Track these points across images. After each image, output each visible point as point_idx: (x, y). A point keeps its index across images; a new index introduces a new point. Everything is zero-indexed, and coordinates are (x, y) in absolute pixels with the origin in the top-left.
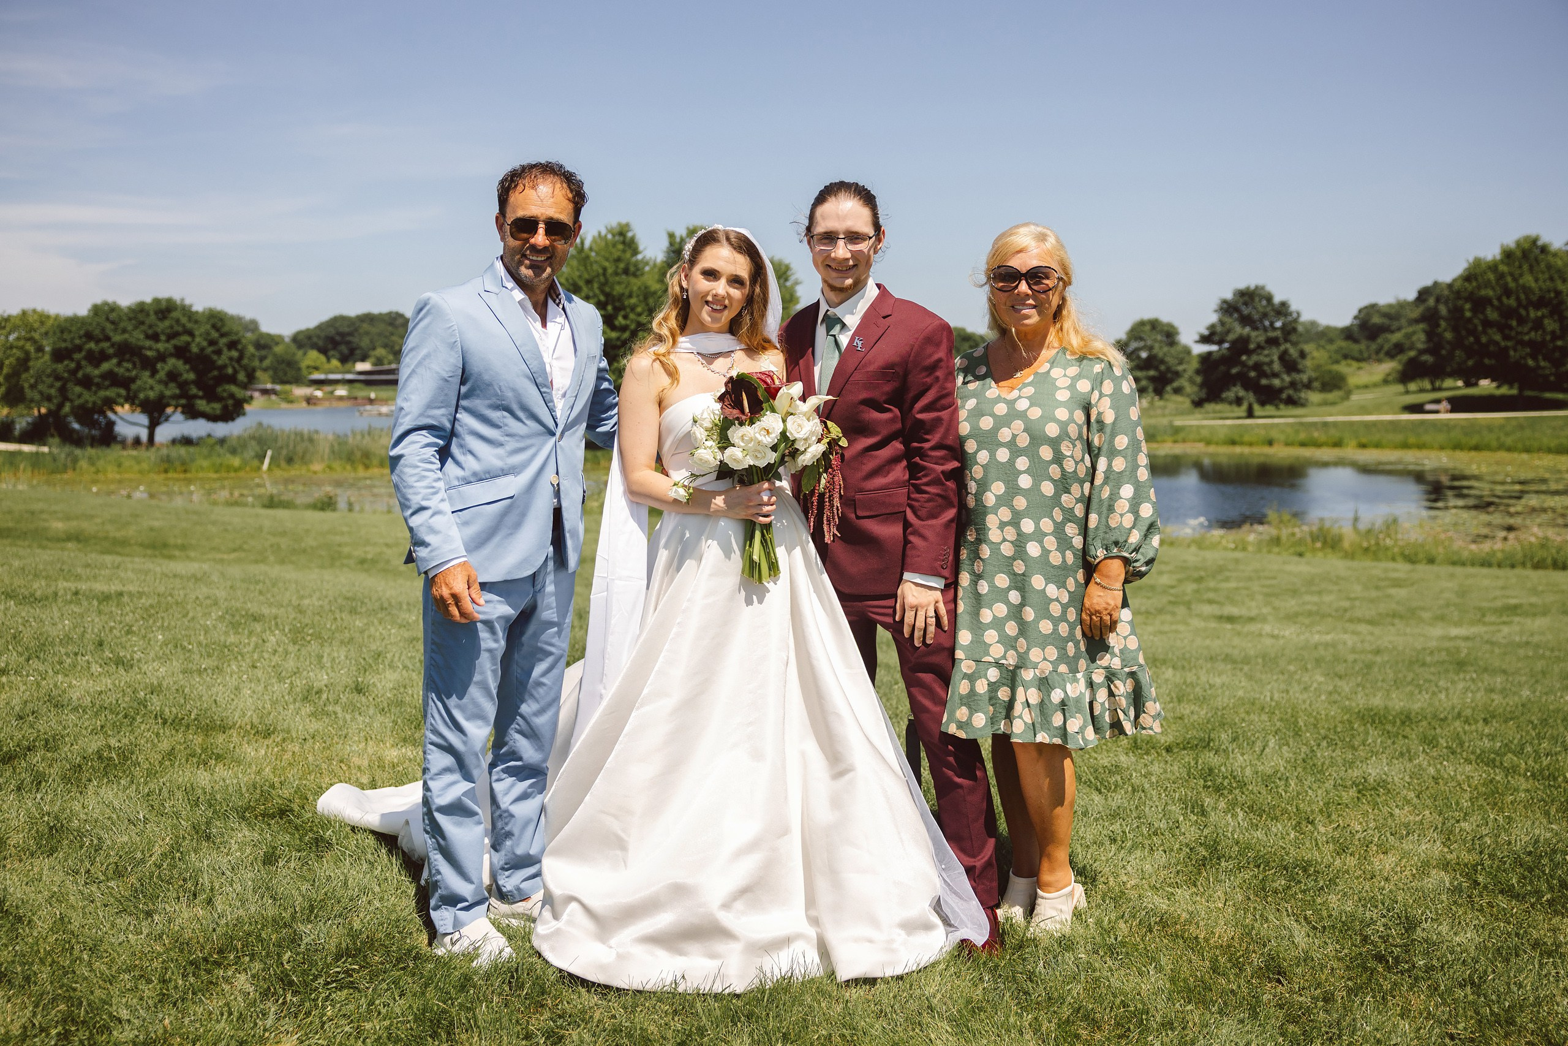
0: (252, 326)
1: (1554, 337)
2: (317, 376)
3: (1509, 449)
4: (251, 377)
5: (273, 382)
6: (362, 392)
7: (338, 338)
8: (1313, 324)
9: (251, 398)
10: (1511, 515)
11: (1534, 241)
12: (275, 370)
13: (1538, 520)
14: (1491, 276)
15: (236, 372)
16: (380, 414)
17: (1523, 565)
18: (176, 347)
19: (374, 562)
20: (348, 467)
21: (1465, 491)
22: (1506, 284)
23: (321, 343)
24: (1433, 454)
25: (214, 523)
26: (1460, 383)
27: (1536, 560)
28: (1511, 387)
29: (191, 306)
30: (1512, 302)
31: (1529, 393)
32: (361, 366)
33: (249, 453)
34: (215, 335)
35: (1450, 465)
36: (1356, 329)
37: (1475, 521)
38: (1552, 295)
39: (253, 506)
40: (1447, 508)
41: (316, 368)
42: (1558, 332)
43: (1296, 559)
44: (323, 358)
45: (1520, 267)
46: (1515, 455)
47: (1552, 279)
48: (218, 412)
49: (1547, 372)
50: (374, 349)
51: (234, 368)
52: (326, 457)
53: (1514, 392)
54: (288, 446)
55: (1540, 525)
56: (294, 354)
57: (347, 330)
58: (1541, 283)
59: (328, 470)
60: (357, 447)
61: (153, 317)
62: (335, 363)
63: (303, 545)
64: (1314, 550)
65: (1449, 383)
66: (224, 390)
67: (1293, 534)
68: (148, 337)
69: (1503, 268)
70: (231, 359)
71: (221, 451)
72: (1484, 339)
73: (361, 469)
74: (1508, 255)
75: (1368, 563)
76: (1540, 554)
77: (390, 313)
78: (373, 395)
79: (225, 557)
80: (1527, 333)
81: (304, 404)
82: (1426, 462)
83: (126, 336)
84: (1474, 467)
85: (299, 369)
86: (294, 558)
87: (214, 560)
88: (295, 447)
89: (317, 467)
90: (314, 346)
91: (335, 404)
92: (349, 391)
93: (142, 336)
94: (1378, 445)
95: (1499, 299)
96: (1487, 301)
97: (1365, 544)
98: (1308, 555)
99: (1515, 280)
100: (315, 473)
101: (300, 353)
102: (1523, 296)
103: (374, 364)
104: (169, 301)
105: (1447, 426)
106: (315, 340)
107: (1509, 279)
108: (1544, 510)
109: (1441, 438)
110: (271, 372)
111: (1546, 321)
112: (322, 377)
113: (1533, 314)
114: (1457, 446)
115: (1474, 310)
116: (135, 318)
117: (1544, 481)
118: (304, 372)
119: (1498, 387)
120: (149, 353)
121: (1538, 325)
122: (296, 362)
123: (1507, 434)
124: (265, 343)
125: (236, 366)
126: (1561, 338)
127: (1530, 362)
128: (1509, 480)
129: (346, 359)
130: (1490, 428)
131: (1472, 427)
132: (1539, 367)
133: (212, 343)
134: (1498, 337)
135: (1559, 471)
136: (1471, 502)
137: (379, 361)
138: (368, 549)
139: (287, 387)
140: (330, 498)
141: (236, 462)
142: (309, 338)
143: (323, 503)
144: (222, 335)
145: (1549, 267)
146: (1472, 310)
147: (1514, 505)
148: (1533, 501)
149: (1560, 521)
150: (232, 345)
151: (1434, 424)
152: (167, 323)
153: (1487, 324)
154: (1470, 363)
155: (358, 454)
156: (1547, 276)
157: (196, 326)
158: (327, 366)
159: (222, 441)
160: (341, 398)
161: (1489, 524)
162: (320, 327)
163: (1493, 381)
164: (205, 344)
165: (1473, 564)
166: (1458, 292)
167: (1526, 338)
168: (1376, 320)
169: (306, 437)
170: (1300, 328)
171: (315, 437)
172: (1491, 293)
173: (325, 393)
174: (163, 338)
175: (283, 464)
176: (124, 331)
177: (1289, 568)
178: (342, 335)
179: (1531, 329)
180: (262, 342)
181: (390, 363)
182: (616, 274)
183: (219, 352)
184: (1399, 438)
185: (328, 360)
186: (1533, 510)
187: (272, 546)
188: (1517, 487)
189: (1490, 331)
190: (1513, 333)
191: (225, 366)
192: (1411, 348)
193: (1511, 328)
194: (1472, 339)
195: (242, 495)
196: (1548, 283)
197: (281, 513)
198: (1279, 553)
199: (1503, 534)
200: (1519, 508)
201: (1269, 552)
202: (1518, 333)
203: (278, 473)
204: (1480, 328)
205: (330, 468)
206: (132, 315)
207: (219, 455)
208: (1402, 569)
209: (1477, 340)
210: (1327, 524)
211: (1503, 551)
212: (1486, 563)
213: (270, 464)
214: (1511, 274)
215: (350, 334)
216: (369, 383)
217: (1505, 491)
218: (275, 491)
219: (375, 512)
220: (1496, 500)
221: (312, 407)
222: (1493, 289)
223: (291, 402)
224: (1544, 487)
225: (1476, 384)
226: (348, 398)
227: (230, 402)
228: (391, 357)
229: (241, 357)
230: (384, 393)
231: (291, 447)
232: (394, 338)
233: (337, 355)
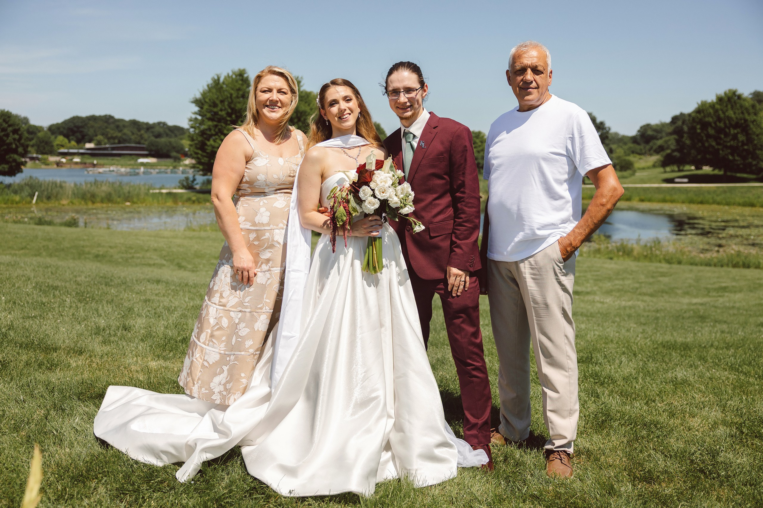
0: (25, 121)
1: (743, 144)
2: (62, 150)
3: (719, 204)
4: (25, 150)
5: (37, 153)
6: (89, 160)
7: (75, 129)
8: (616, 134)
9: (26, 162)
10: (720, 239)
11: (734, 93)
12: (38, 147)
13: (734, 242)
14: (711, 111)
15: (17, 147)
17: (728, 265)
19: (104, 256)
20: (83, 202)
21: (696, 226)
22: (719, 115)
23: (65, 132)
24: (679, 205)
25: (9, 233)
26: (693, 168)
27: (734, 262)
28: (720, 170)
30: (722, 125)
31: (729, 174)
32: (89, 145)
33: (25, 193)
34: (5, 125)
35: (688, 212)
36: (638, 137)
37: (701, 242)
38: (743, 121)
39: (29, 224)
40: (686, 235)
41: (62, 146)
42: (745, 141)
43: (609, 261)
44: (66, 140)
45: (727, 106)
46: (721, 207)
47: (743, 113)
48: (6, 170)
49: (739, 163)
50: (96, 136)
51: (16, 145)
52: (70, 196)
53: (722, 173)
54: (48, 189)
55: (735, 244)
56: (50, 138)
57: (80, 124)
58: (737, 115)
59: (71, 204)
60: (88, 191)
62: (73, 143)
63: (62, 246)
64: (618, 256)
65: (687, 167)
66: (10, 157)
67: (607, 248)
69: (718, 107)
70: (14, 139)
71: (9, 192)
72: (706, 144)
73: (90, 203)
74: (720, 99)
75: (647, 264)
76: (736, 260)
77: (106, 116)
78: (95, 162)
79: (17, 252)
80: (730, 142)
81: (55, 166)
82: (675, 210)
84: (700, 212)
85: (52, 146)
86: (57, 254)
87: (11, 254)
88: (52, 190)
89: (64, 202)
90: (61, 133)
91: (73, 166)
92: (82, 159)
94: (650, 200)
95: (715, 123)
96: (709, 124)
97: (645, 253)
98: (615, 259)
99: (724, 113)
100: (63, 205)
101: (53, 137)
102: (727, 122)
103: (96, 144)
105: (686, 190)
106: (62, 129)
107: (720, 112)
108: (737, 236)
109: (683, 197)
110: (36, 148)
111: (739, 136)
112: (66, 151)
113: (732, 131)
114: (691, 202)
115: (701, 129)
117: (736, 221)
118: (56, 148)
119: (713, 170)
121: (735, 137)
122: (51, 142)
123: (717, 196)
124: (34, 130)
125: (18, 144)
126: (747, 145)
127: (730, 157)
128: (720, 220)
129: (81, 141)
130: (709, 192)
131: (699, 191)
132: (734, 160)
133: (3, 130)
134: (714, 144)
135: (744, 216)
136: (699, 231)
137: (99, 143)
138: (100, 249)
139: (45, 156)
140: (75, 220)
141: (17, 198)
142: (58, 128)
143: (70, 222)
144: (10, 126)
145: (741, 106)
146: (700, 129)
147: (721, 234)
148: (731, 231)
149: (745, 242)
150: (15, 131)
151: (679, 189)
153: (709, 136)
154: (699, 157)
155: (89, 195)
156: (740, 111)
158: (68, 145)
159: (9, 186)
160: (76, 163)
161: (708, 243)
162: (65, 122)
163: (711, 166)
165: (701, 265)
166: (694, 119)
167: (729, 144)
168: (650, 133)
169: (58, 185)
170: (610, 137)
171: (64, 185)
172: (710, 120)
173: (67, 160)
175: (45, 200)
177: (606, 266)
178: (78, 127)
179: (731, 140)
180: (31, 130)
181: (105, 144)
182: (238, 97)
183: (7, 136)
184: (661, 196)
185: (70, 142)
186: (731, 236)
187: (44, 246)
188: (723, 224)
189: (710, 140)
190: (722, 142)
191: (11, 144)
192: (668, 148)
193: (721, 138)
194: (700, 144)
195: (22, 217)
196: (741, 115)
197: (48, 228)
198: (600, 258)
199: (717, 249)
200: (724, 235)
201: (595, 257)
202: (724, 142)
203: (42, 205)
204: (705, 138)
205: (72, 203)
207: (7, 194)
208: (664, 267)
209: (703, 145)
210: (625, 243)
211: (717, 258)
212: (708, 264)
213: (37, 200)
214: (722, 110)
215: (82, 127)
216: (93, 155)
217: (717, 226)
218: (40, 215)
219: (100, 228)
220: (712, 231)
221: (59, 168)
222: (712, 117)
223: (47, 164)
224: (736, 224)
225: (701, 169)
226: (81, 163)
227: (14, 164)
228: (106, 141)
229: (20, 138)
230: (102, 161)
231: (50, 190)
232: (108, 130)
233: (75, 139)
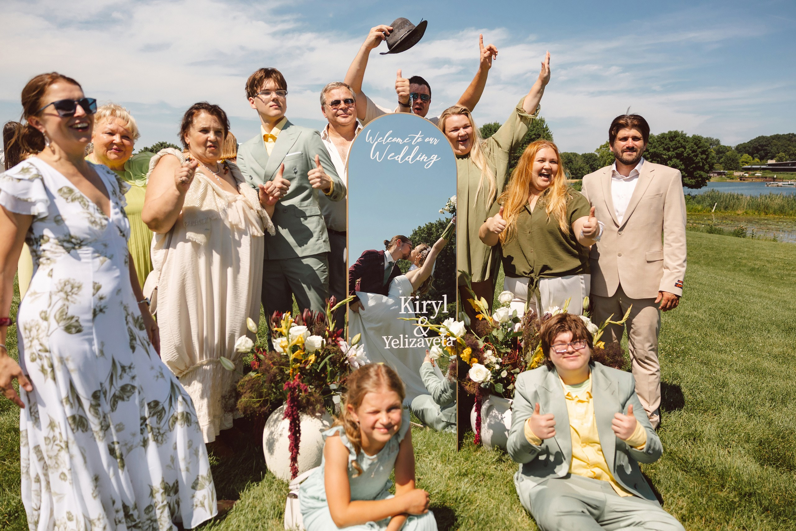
0: (716, 142)
2: (747, 166)
4: (711, 168)
5: (724, 170)
6: (769, 175)
7: (760, 147)
9: (711, 177)
12: (726, 163)
15: (704, 165)
16: (778, 186)
18: (677, 153)
20: (756, 213)
23: (750, 150)
29: (686, 135)
32: (770, 162)
33: (706, 204)
34: (695, 147)
39: (704, 231)
41: (747, 163)
44: (750, 158)
48: (694, 184)
50: (779, 153)
51: (703, 163)
52: (745, 207)
54: (726, 201)
56: (736, 156)
57: (763, 143)
59: (745, 214)
60: (763, 203)
61: (668, 140)
62: (757, 160)
66: (698, 174)
68: (664, 149)
70: (702, 159)
71: (693, 202)
73: (763, 214)
78: (775, 177)
81: (739, 180)
83: (655, 150)
85: (738, 163)
88: (729, 201)
89: (739, 212)
90: (747, 152)
91: (754, 180)
92: (763, 174)
93: (662, 149)
100: (739, 215)
101: (739, 155)
103: (777, 161)
104: (676, 132)
106: (747, 148)
110: (723, 165)
112: (749, 167)
116: (660, 141)
118: (741, 164)
120: (664, 156)
122: (737, 160)
124: (722, 151)
129: (763, 158)
133: (694, 151)
137: (781, 159)
139: (731, 171)
140: (744, 230)
141: (700, 207)
142: (745, 148)
143: (739, 233)
144: (699, 148)
150: (703, 152)
152: (674, 143)
155: (763, 207)
157: (687, 144)
158: (752, 161)
159: (694, 197)
160: (758, 177)
162: (751, 142)
164: (690, 152)
169: (735, 197)
171: (740, 197)
173: (750, 175)
174: (672, 149)
175: (722, 210)
176: (655, 147)
178: (762, 146)
181: (786, 160)
183: (696, 156)
185: (753, 159)
191: (699, 162)
197: (714, 237)
203: (719, 214)
205: (747, 213)
206: (659, 140)
213: (715, 210)
215: (766, 145)
216: (774, 170)
219: (766, 240)
221: (742, 181)
223: (733, 179)
226: (762, 177)
227: (700, 179)
228: (787, 157)
229: (707, 158)
230: (781, 176)
231: (727, 202)
232: (790, 147)
233: (759, 156)
